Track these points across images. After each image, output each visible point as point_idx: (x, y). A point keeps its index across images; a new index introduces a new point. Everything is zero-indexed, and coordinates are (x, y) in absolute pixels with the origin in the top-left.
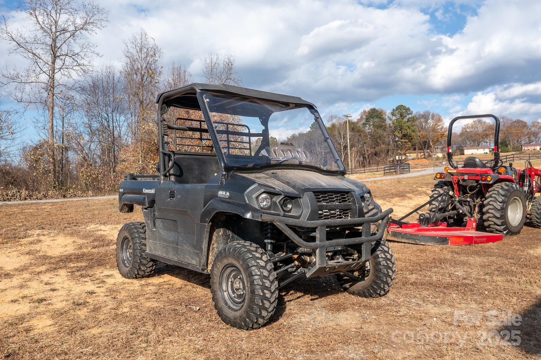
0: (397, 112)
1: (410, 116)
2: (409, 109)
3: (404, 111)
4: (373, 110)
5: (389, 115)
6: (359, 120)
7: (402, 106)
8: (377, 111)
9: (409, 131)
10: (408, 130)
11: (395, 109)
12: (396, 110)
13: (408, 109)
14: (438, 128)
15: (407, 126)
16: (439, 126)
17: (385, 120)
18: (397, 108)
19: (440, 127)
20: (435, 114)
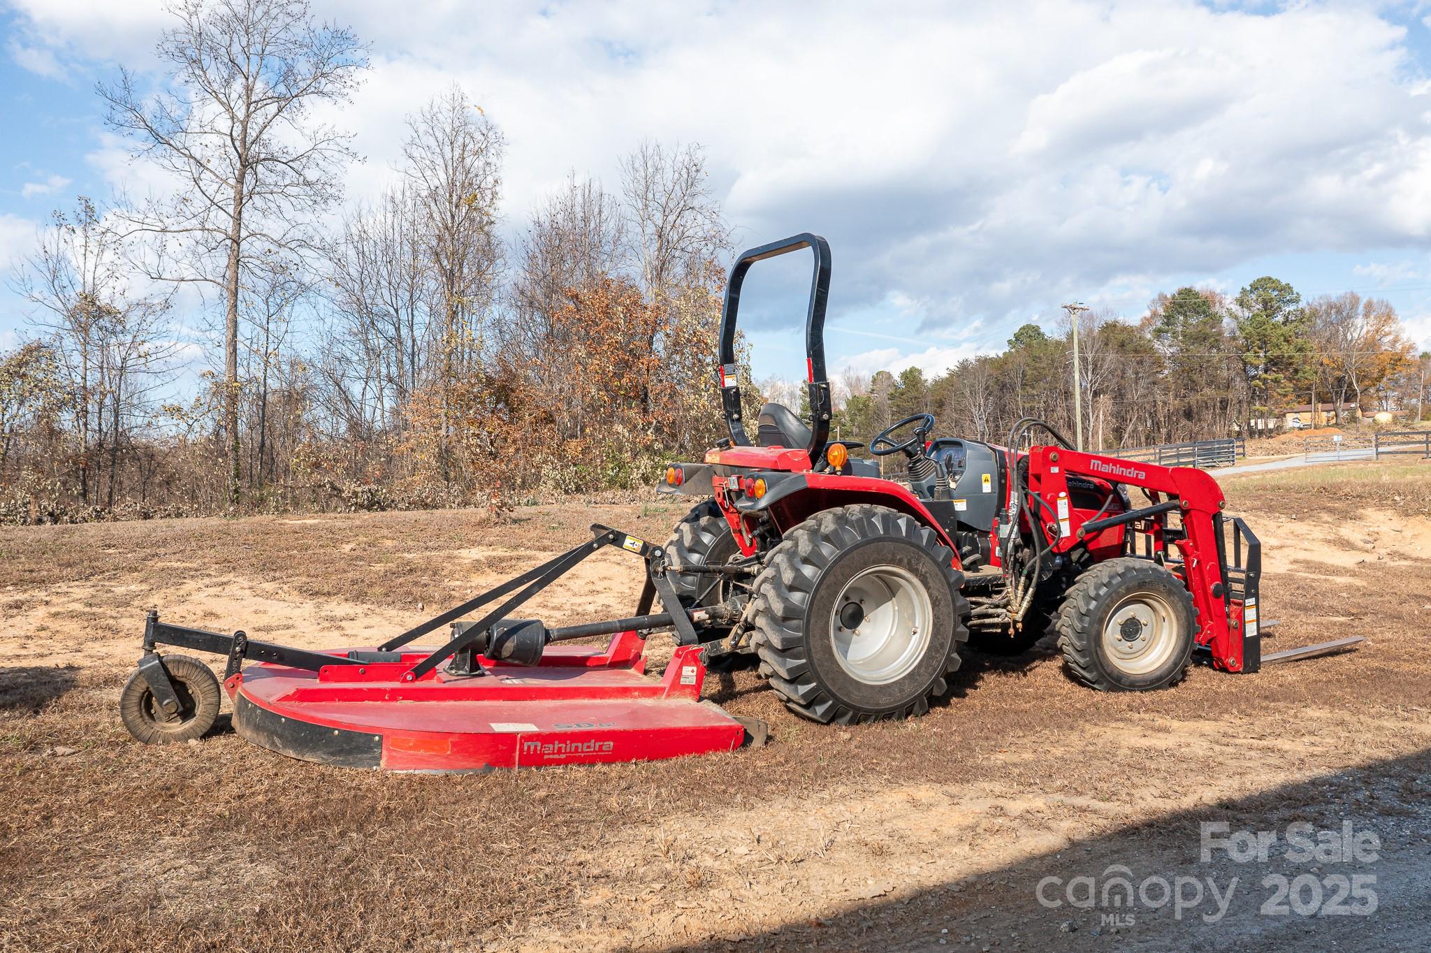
0: (1254, 297)
1: (1292, 308)
2: (1290, 288)
3: (1276, 293)
4: (1187, 293)
5: (1232, 306)
6: (1147, 322)
7: (1270, 279)
8: (1196, 295)
9: (1287, 350)
10: (1285, 347)
11: (1249, 288)
12: (1251, 292)
13: (1288, 288)
14: (1386, 340)
15: (1282, 335)
16: (1387, 334)
17: (1220, 320)
18: (1254, 288)
19: (1390, 338)
20: (1375, 300)
